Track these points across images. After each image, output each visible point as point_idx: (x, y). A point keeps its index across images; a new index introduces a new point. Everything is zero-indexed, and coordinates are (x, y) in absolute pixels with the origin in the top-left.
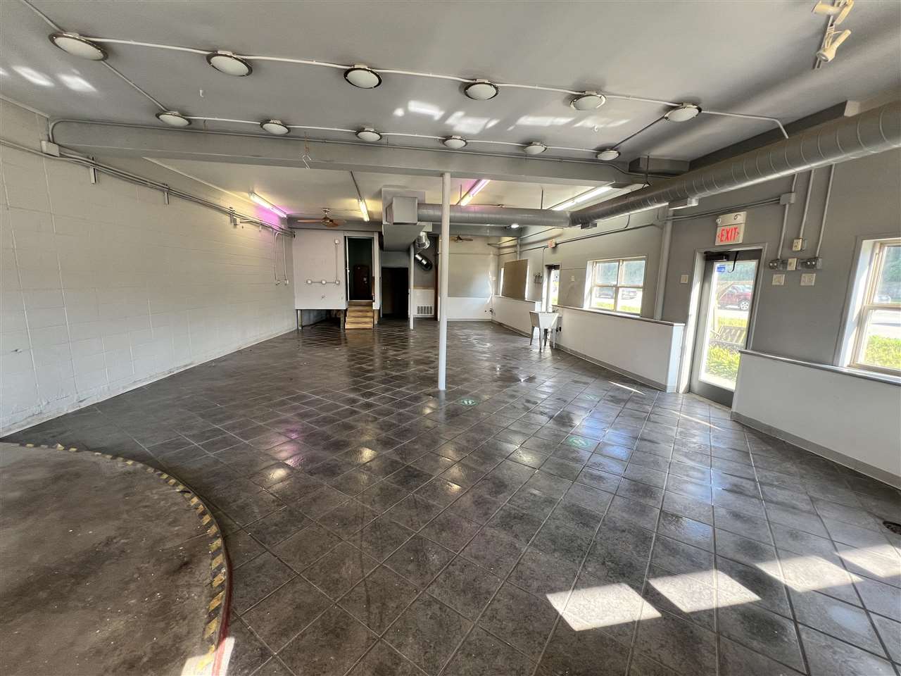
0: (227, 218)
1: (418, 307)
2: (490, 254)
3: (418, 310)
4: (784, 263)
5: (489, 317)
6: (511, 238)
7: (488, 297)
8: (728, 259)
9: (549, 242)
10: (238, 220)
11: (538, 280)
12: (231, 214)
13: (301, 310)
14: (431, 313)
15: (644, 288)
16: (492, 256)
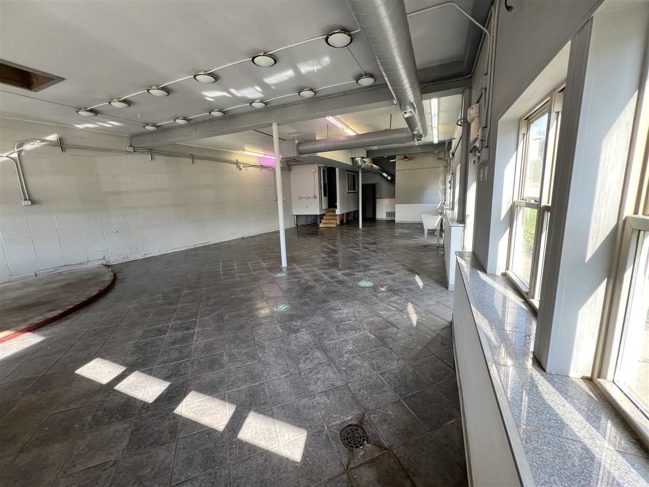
0: (235, 166)
1: (387, 212)
2: (440, 167)
3: (387, 214)
10: (242, 166)
12: (237, 163)
13: (297, 215)
16: (442, 168)
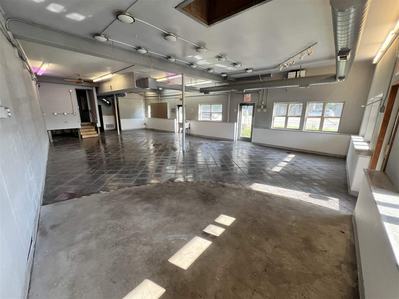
2: (141, 99)
4: (260, 107)
5: (144, 127)
6: (155, 93)
7: (143, 118)
8: (246, 105)
9: (179, 96)
11: (173, 111)
13: (51, 131)
14: (113, 127)
15: (223, 113)
16: (142, 100)
